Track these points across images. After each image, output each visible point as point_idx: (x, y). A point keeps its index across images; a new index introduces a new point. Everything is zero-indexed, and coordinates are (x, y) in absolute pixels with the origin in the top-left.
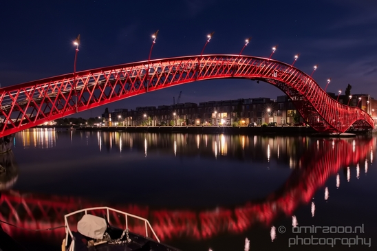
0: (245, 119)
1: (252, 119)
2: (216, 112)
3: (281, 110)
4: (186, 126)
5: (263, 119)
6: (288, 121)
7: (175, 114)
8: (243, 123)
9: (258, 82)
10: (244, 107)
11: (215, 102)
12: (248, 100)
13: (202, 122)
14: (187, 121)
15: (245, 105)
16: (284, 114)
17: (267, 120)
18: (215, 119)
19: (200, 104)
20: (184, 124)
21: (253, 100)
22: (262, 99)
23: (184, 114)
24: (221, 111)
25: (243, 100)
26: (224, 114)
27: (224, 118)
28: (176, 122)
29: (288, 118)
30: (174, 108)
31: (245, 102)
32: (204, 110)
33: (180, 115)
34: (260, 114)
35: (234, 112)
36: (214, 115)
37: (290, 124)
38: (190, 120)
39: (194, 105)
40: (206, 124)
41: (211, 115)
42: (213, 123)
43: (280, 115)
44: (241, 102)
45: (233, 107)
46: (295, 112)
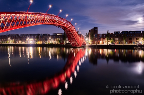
0: (40, 41)
1: (43, 41)
2: (28, 38)
3: (54, 38)
4: (14, 43)
5: (48, 41)
6: (57, 42)
7: (9, 38)
8: (40, 43)
9: (58, 27)
10: (40, 37)
11: (28, 34)
12: (41, 34)
13: (22, 42)
14: (15, 41)
15: (40, 36)
16: (55, 40)
17: (49, 42)
18: (28, 41)
19: (21, 35)
20: (13, 43)
21: (43, 34)
22: (47, 34)
23: (13, 39)
24: (30, 38)
25: (39, 34)
26: (32, 39)
27: (32, 40)
28: (9, 42)
29: (57, 41)
30: (9, 36)
31: (40, 35)
32: (23, 37)
33: (12, 39)
34: (46, 39)
35: (36, 38)
36: (27, 39)
37: (57, 43)
38: (16, 41)
39: (18, 35)
40: (24, 43)
41: (26, 39)
42: (27, 42)
43: (54, 40)
44: (39, 35)
45: (36, 37)
46: (59, 39)
